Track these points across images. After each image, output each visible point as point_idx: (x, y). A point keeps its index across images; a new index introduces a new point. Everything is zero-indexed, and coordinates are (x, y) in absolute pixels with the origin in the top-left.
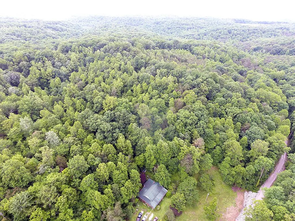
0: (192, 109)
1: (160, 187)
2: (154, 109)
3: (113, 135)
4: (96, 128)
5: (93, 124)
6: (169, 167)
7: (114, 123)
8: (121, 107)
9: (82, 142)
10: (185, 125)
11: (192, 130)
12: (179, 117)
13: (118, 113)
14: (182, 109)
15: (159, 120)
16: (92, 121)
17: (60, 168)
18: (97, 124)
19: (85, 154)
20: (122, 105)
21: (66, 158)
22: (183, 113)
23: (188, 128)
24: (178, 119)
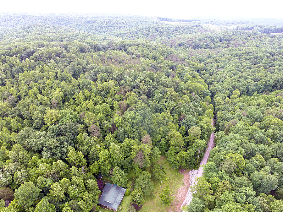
0: (136, 109)
1: (118, 188)
2: (101, 115)
3: (62, 150)
4: (41, 146)
5: (36, 143)
6: (124, 167)
7: (61, 137)
8: (66, 118)
9: (26, 166)
10: (133, 126)
11: (139, 129)
12: (125, 119)
13: (64, 126)
14: (128, 111)
15: (107, 125)
16: (35, 140)
17: (5, 201)
18: (41, 142)
19: (33, 178)
20: (67, 117)
21: (10, 187)
22: (128, 114)
23: (135, 127)
24: (125, 121)
